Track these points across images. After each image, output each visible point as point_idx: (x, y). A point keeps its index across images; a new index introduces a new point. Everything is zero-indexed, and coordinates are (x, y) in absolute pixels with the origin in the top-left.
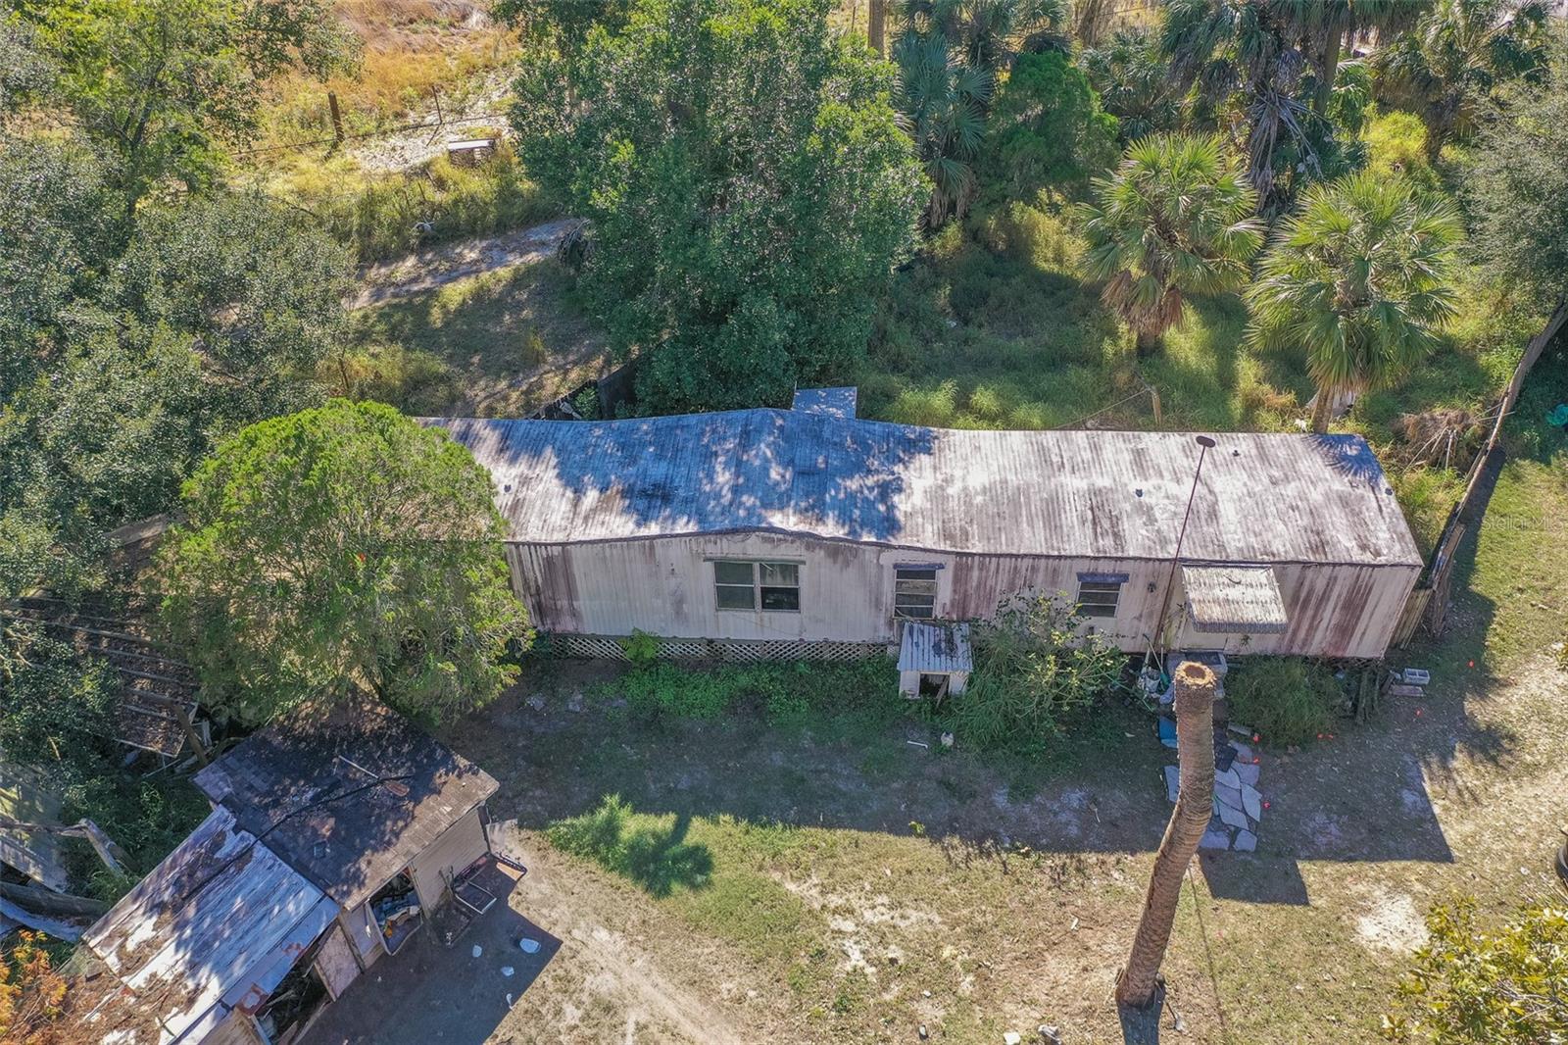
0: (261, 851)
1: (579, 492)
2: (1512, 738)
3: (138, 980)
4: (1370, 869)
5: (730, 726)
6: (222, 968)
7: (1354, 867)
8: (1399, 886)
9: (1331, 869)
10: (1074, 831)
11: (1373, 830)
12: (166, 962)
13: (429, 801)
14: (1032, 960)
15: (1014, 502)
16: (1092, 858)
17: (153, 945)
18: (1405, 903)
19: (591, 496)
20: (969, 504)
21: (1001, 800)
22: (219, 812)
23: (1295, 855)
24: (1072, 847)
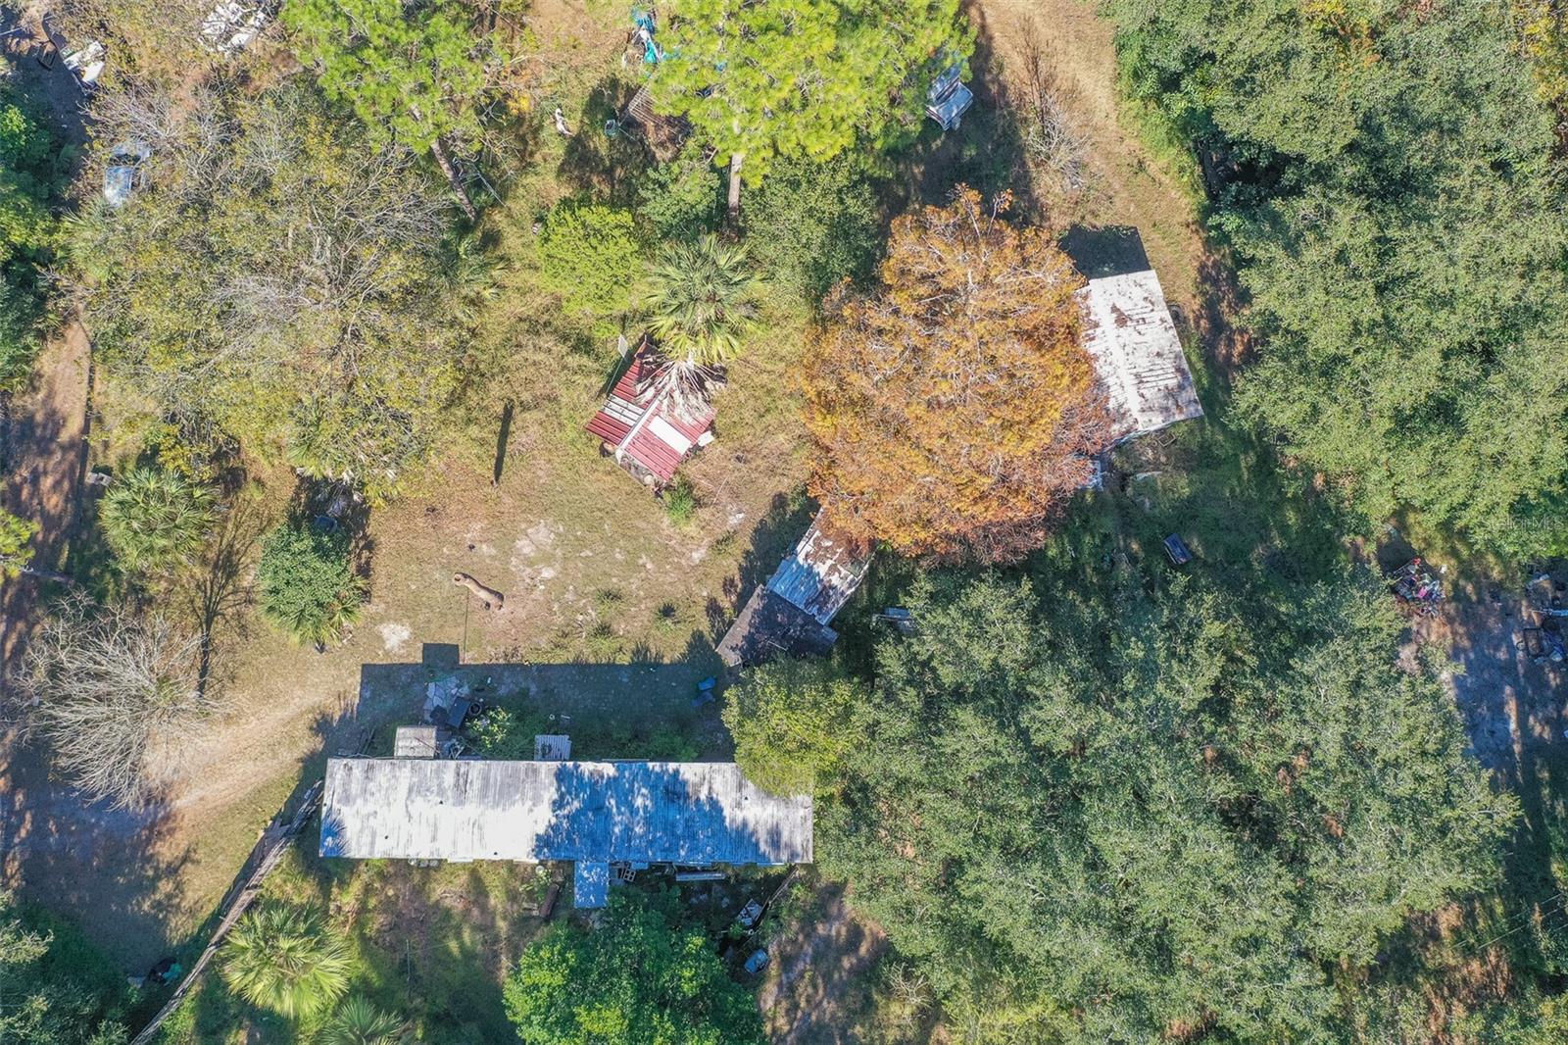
0: (802, 607)
1: (710, 798)
2: (311, 728)
3: (829, 562)
4: (396, 661)
5: (648, 726)
6: (800, 567)
7: (402, 661)
8: (387, 653)
9: (410, 660)
10: (506, 674)
11: (388, 677)
12: (822, 569)
13: (746, 633)
14: (530, 617)
15: (501, 794)
16: (502, 661)
17: (828, 574)
18: (388, 646)
19: (703, 796)
20: (523, 794)
21: (533, 689)
22: (824, 622)
23: (422, 665)
24: (508, 666)
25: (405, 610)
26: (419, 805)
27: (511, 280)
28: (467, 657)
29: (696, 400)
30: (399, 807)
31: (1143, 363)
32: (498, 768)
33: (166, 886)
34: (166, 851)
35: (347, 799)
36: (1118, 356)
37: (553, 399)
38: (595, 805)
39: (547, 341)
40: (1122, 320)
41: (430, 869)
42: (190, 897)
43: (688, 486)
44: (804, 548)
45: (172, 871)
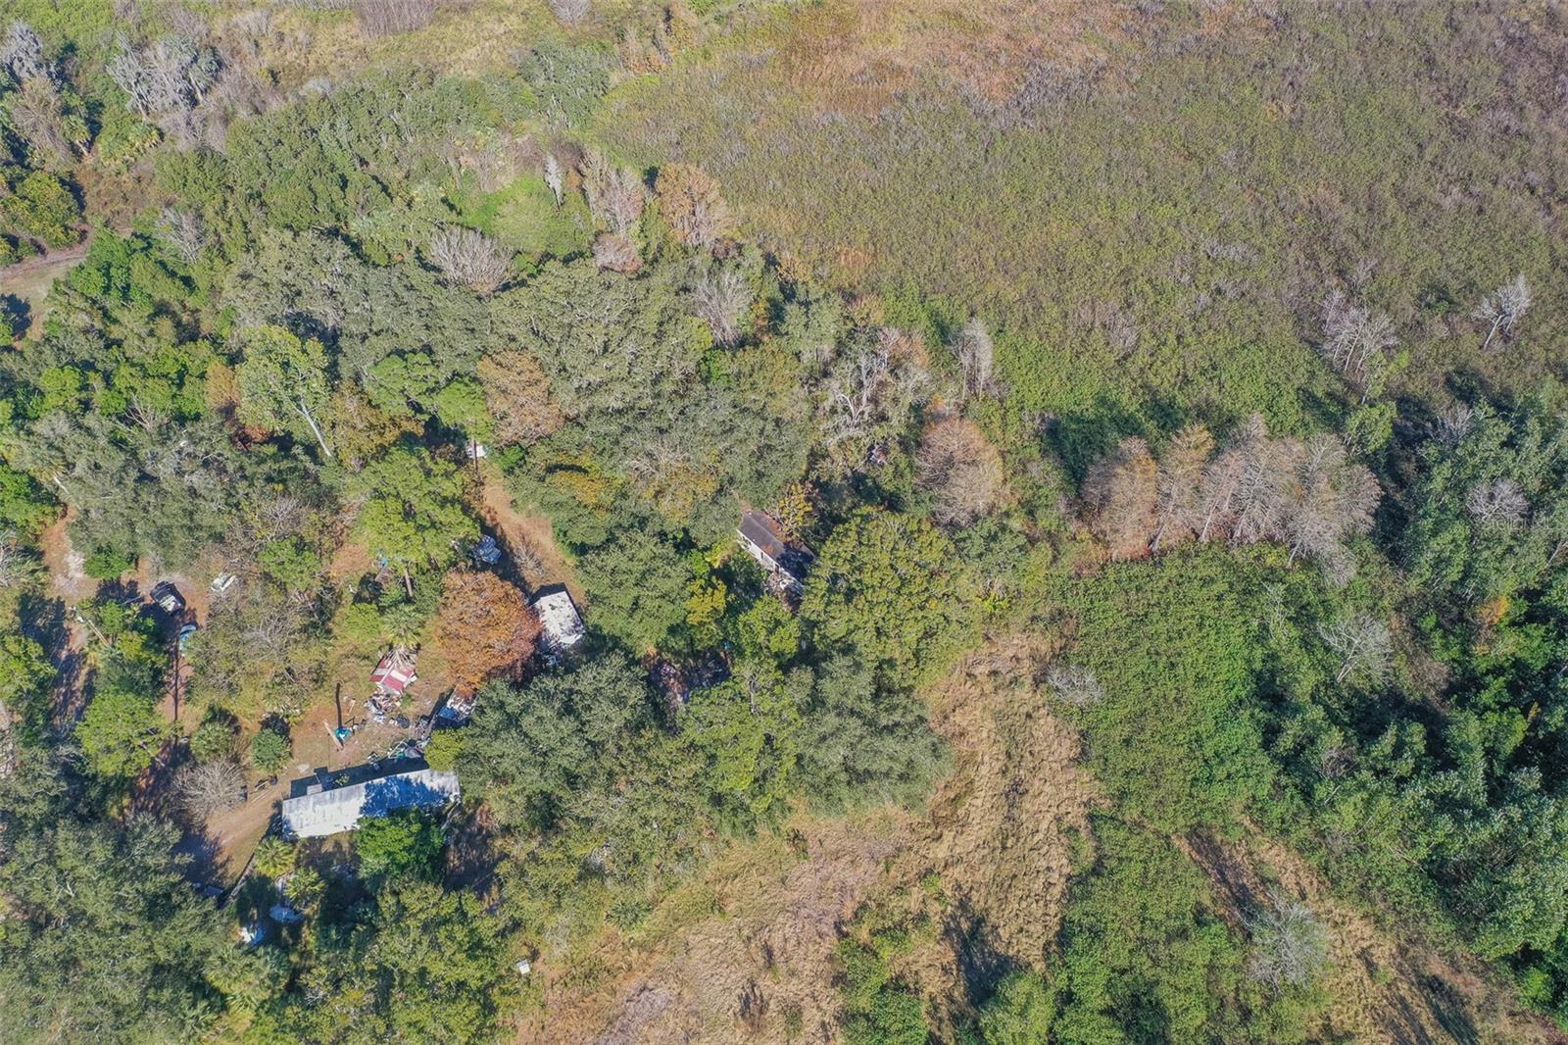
1: (420, 781)
2: (277, 798)
4: (304, 775)
6: (449, 708)
7: (306, 774)
9: (309, 774)
10: (346, 770)
11: (302, 779)
15: (346, 799)
18: (301, 774)
19: (417, 781)
20: (354, 798)
23: (314, 773)
24: (346, 768)
25: (306, 760)
26: (318, 807)
27: (337, 644)
28: (331, 770)
29: (407, 663)
30: (310, 810)
31: (562, 620)
32: (345, 790)
33: (220, 871)
34: (219, 860)
35: (291, 811)
36: (552, 619)
37: (356, 678)
38: (380, 792)
39: (352, 659)
40: (553, 608)
41: (322, 840)
42: (230, 872)
43: (409, 696)
44: (450, 701)
45: (223, 865)
